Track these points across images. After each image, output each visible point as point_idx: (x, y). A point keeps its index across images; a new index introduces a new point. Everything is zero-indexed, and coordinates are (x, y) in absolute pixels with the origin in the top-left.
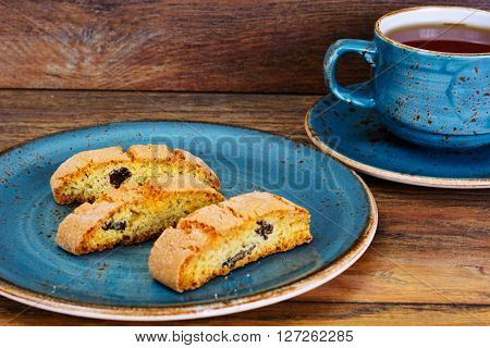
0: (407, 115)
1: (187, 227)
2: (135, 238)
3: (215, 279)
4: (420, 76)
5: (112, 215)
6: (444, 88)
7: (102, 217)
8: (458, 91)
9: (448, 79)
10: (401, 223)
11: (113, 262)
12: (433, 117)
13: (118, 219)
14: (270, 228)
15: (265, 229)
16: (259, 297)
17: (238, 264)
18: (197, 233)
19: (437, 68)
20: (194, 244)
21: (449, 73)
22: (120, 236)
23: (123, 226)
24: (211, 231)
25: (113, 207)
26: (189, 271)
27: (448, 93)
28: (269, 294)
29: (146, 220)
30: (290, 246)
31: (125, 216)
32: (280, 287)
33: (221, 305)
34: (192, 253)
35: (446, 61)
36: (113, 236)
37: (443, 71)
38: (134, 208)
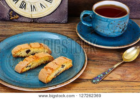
0: (99, 30)
1: (46, 68)
2: (33, 68)
3: (53, 79)
4: (102, 22)
5: (28, 65)
6: (107, 25)
7: (26, 65)
8: (110, 26)
9: (108, 23)
10: (95, 57)
11: (28, 74)
12: (105, 31)
13: (29, 65)
14: (64, 66)
15: (63, 66)
16: (62, 84)
17: (58, 75)
18: (49, 70)
19: (106, 21)
20: (49, 73)
21: (108, 22)
22: (30, 68)
23: (30, 66)
24: (52, 69)
25: (28, 63)
26: (48, 79)
27: (108, 26)
28: (65, 83)
29: (35, 64)
30: (68, 68)
31: (31, 64)
32: (67, 81)
33: (54, 87)
34: (48, 75)
35: (108, 19)
36: (28, 68)
37: (107, 21)
38: (33, 62)
